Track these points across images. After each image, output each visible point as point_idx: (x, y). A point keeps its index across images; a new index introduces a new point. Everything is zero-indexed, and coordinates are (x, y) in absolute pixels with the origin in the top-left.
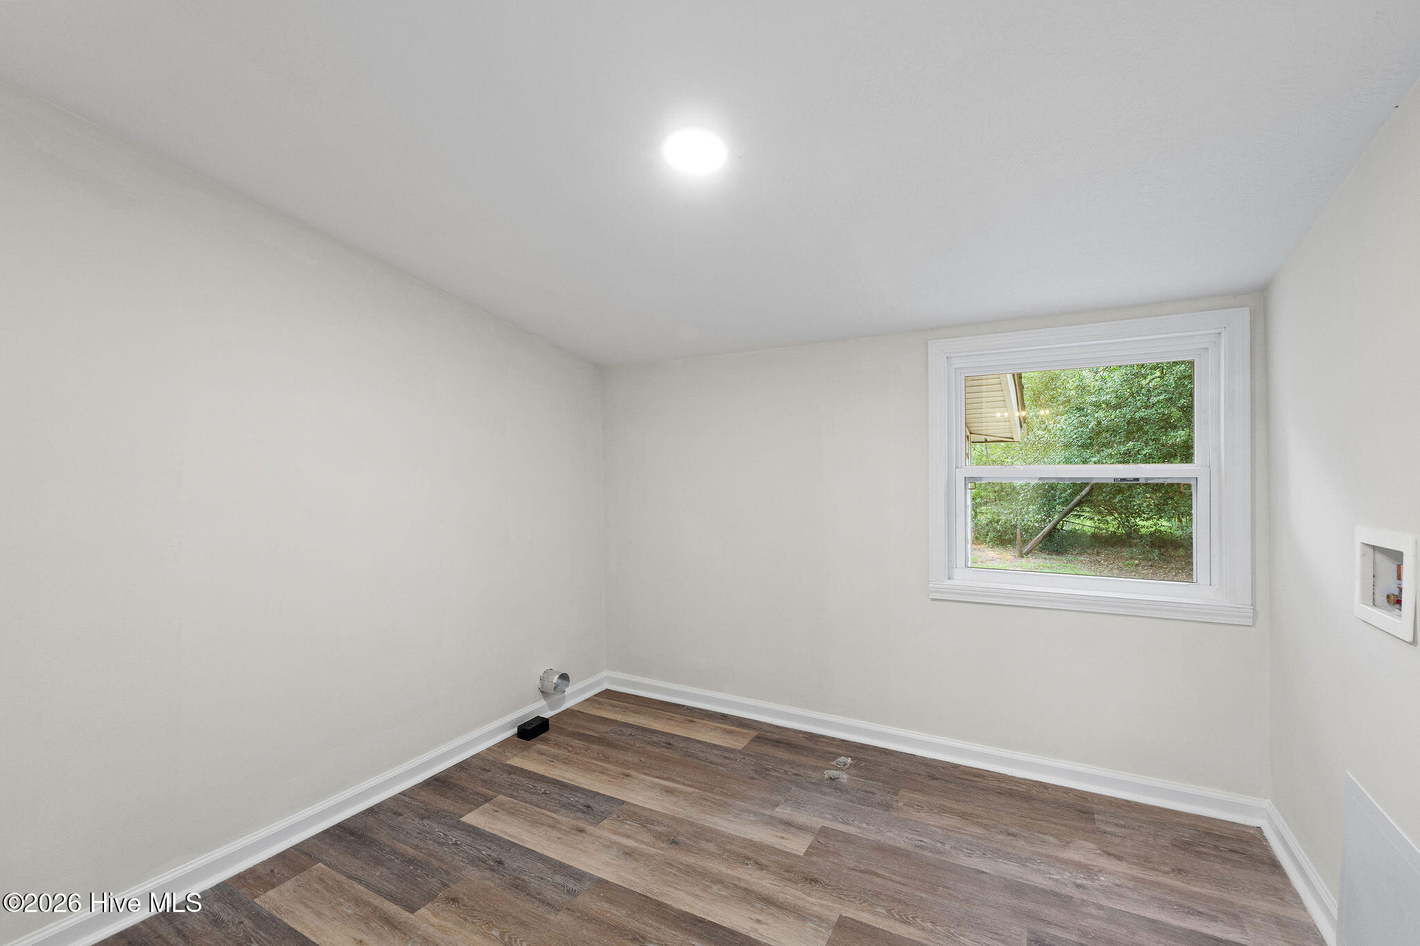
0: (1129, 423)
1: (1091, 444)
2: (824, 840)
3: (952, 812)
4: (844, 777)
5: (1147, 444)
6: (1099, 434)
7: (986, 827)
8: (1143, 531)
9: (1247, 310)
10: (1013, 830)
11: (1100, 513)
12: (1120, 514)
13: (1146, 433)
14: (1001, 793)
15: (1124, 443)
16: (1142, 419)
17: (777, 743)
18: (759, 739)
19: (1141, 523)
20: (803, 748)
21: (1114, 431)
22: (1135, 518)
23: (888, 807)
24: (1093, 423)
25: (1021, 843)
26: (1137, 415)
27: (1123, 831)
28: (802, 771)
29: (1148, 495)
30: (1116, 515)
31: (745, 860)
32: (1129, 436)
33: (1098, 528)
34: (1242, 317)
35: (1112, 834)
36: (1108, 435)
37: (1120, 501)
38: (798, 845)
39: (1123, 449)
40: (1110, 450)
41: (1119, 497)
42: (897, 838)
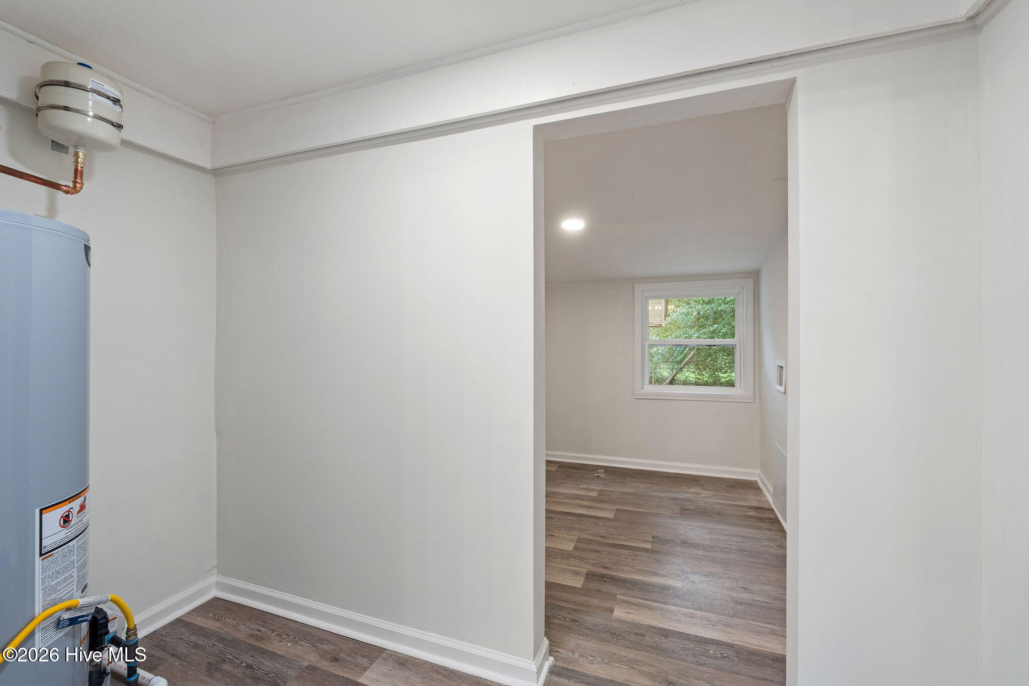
0: (715, 313)
1: (694, 326)
2: (601, 492)
3: (649, 483)
4: (603, 476)
5: (724, 326)
6: (698, 319)
7: (661, 486)
8: (723, 380)
9: (752, 279)
10: (671, 486)
11: (699, 369)
12: (710, 369)
13: (724, 319)
14: (665, 477)
15: (712, 326)
16: (722, 310)
17: (570, 467)
18: (560, 467)
19: (721, 375)
20: (582, 468)
21: (707, 318)
22: (718, 372)
23: (623, 483)
24: (695, 313)
25: (674, 489)
26: (719, 308)
27: (709, 484)
28: (585, 475)
29: (725, 357)
30: (708, 370)
31: (576, 499)
32: (715, 321)
33: (698, 378)
34: (750, 283)
35: (706, 485)
36: (703, 320)
37: (710, 361)
38: (595, 494)
39: (711, 329)
40: (705, 329)
41: (709, 359)
42: (631, 490)
